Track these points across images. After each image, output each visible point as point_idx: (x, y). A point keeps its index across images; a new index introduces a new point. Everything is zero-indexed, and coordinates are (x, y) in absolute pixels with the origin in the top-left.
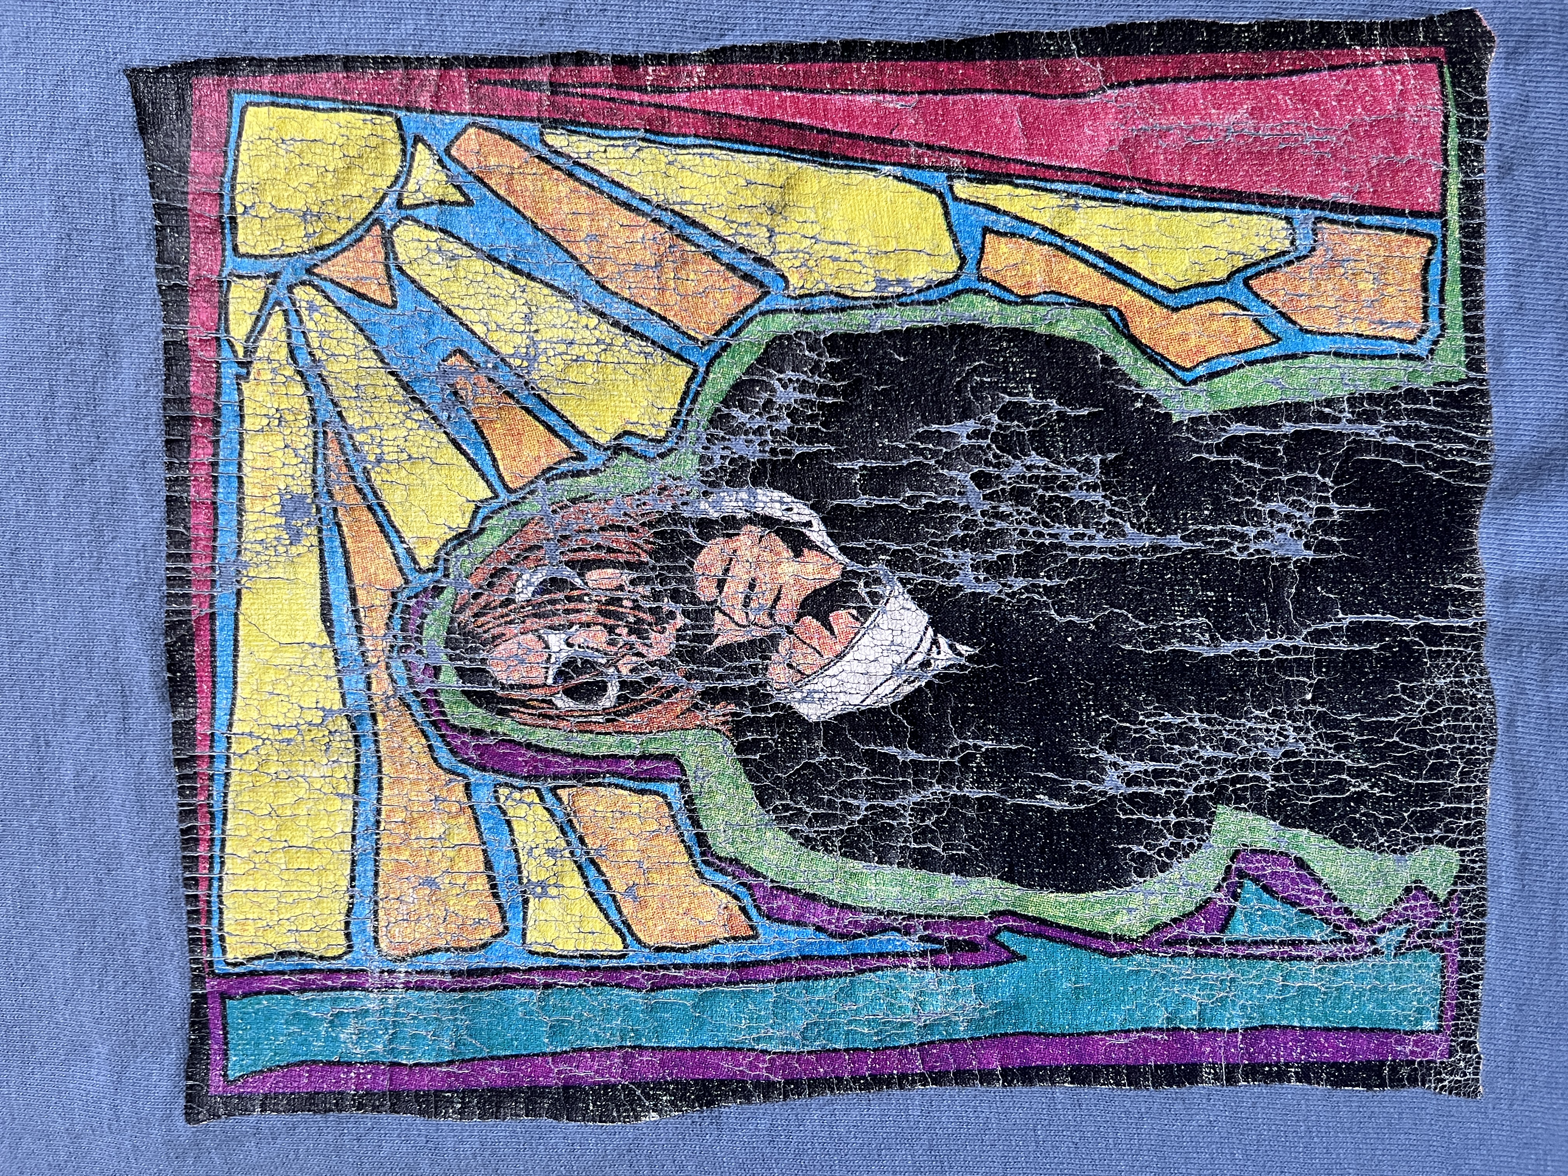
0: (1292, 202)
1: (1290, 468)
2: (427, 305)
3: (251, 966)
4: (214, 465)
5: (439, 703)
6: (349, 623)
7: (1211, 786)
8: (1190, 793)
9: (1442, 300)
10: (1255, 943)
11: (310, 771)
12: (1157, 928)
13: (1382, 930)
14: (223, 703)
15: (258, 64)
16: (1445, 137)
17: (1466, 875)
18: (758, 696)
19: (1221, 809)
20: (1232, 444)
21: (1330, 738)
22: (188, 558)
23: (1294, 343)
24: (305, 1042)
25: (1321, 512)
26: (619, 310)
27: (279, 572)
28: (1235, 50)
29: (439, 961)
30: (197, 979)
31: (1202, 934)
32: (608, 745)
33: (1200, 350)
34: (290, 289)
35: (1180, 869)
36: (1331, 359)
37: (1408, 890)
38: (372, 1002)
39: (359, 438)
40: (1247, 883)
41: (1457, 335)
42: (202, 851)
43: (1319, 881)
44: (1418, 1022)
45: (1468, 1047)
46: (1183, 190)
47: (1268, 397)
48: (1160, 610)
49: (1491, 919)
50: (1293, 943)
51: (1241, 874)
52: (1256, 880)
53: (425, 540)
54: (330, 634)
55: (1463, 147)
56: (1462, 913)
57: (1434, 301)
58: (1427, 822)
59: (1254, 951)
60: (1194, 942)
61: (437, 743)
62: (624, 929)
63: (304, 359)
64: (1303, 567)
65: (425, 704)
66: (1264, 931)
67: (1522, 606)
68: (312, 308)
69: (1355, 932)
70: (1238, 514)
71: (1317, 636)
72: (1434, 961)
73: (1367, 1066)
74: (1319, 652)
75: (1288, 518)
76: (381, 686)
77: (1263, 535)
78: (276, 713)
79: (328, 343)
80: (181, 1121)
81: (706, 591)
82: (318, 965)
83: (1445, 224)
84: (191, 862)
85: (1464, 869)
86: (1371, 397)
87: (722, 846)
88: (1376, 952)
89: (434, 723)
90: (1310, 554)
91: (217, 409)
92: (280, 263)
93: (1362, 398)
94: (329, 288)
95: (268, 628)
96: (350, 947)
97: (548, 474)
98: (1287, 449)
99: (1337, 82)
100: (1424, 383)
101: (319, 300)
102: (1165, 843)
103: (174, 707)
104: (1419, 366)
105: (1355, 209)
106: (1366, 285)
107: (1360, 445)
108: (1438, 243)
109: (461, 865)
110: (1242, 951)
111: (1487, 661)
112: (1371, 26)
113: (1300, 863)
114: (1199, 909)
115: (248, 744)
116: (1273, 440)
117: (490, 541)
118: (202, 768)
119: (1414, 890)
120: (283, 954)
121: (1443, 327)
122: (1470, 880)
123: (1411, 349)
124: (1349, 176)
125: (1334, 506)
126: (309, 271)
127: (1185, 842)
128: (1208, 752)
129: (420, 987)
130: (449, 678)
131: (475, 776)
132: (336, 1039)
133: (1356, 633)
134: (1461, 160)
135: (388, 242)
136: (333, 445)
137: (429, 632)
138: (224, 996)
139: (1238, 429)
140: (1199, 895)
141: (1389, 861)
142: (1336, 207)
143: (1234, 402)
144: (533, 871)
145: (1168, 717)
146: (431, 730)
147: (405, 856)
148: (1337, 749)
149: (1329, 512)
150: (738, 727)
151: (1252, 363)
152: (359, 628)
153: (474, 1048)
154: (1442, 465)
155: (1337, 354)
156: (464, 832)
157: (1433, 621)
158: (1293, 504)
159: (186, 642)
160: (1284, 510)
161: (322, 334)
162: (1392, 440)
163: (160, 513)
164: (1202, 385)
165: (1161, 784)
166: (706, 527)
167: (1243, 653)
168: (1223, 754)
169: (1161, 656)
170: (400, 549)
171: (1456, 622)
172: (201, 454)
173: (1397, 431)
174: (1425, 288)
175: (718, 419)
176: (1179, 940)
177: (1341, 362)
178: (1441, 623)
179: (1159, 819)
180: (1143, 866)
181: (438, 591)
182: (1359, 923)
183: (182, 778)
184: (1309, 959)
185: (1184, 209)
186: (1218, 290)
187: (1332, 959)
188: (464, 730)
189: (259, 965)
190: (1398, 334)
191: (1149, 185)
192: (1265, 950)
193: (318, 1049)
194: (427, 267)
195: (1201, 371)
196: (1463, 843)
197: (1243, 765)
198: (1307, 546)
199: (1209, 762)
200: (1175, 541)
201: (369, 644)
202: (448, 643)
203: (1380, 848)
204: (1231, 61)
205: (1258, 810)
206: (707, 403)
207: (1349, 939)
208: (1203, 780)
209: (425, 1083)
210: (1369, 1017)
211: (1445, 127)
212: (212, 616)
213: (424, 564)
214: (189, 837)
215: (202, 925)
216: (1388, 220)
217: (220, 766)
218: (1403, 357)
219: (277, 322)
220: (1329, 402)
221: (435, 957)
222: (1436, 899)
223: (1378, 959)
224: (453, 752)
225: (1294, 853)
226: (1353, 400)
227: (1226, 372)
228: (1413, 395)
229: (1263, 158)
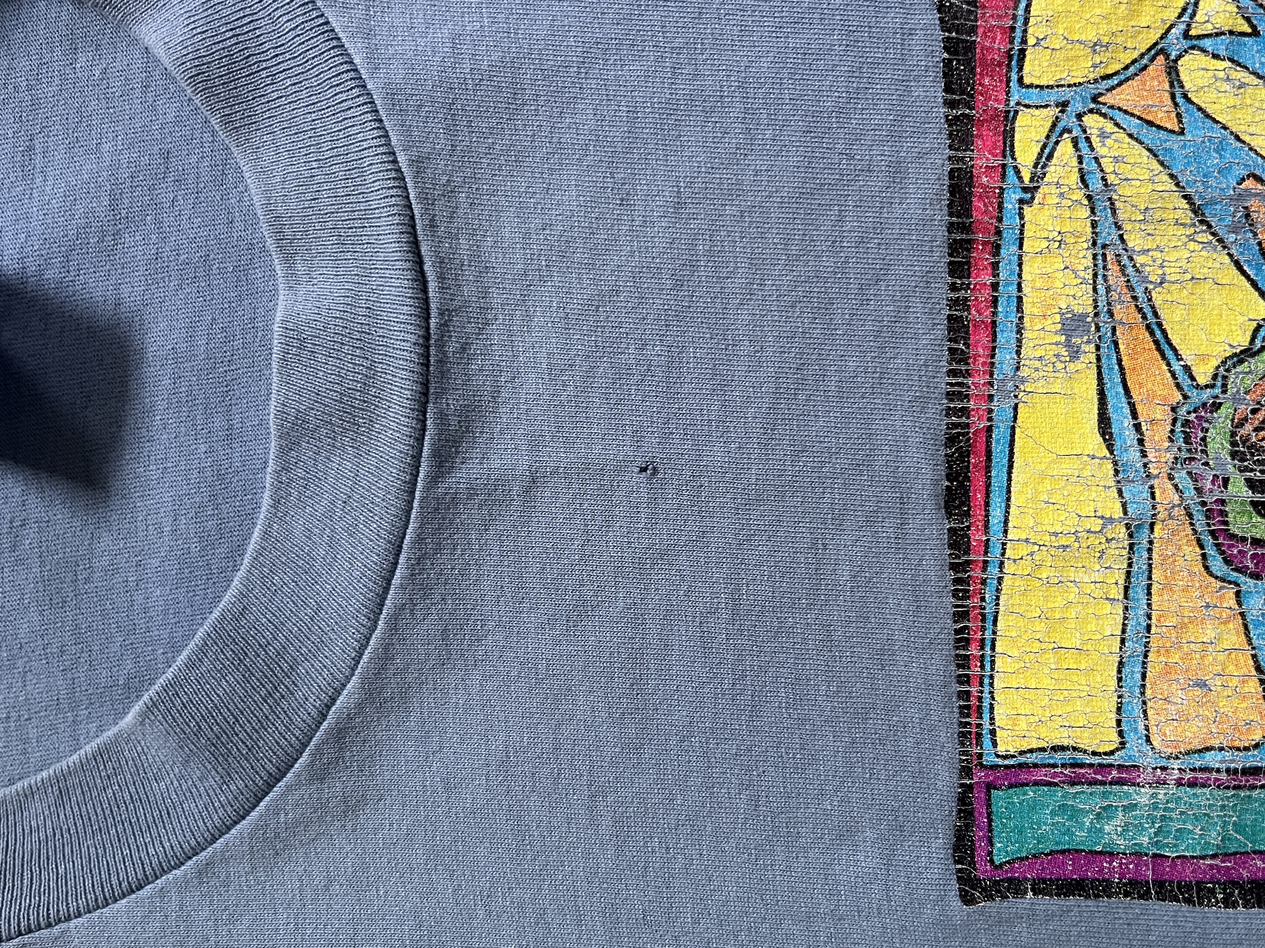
2: (1218, 133)
3: (1022, 759)
4: (995, 286)
5: (1223, 513)
6: (1131, 436)
11: (1081, 576)
14: (995, 511)
22: (968, 374)
24: (1068, 832)
27: (1057, 388)
29: (1212, 759)
30: (966, 771)
34: (1079, 116)
38: (1143, 796)
39: (1140, 259)
42: (973, 650)
53: (1203, 358)
54: (1110, 448)
61: (1211, 551)
63: (1096, 185)
65: (1209, 514)
68: (1103, 135)
76: (1165, 496)
78: (1052, 521)
79: (1122, 169)
80: (957, 903)
82: (1089, 760)
84: (963, 662)
89: (1213, 533)
91: (999, 233)
92: (1066, 94)
94: (1119, 117)
95: (1044, 440)
96: (1123, 744)
101: (1109, 127)
103: (949, 515)
109: (1231, 668)
115: (1024, 550)
118: (977, 573)
120: (1055, 749)
126: (1095, 99)
129: (1192, 784)
130: (1237, 489)
131: (1246, 583)
132: (1101, 830)
135: (1172, 71)
136: (1113, 268)
138: (990, 787)
146: (1208, 540)
147: (1176, 658)
152: (1141, 442)
153: (1239, 843)
156: (1233, 637)
159: (964, 455)
161: (1116, 159)
163: (941, 331)
170: (1177, 367)
172: (982, 274)
181: (1217, 406)
183: (957, 581)
188: (1244, 539)
189: (1031, 759)
193: (1081, 839)
194: (1213, 95)
201: (1151, 456)
209: (1188, 874)
212: (989, 429)
213: (1202, 380)
214: (963, 638)
215: (973, 720)
217: (993, 570)
219: (1065, 149)
221: (1209, 755)
224: (1227, 561)
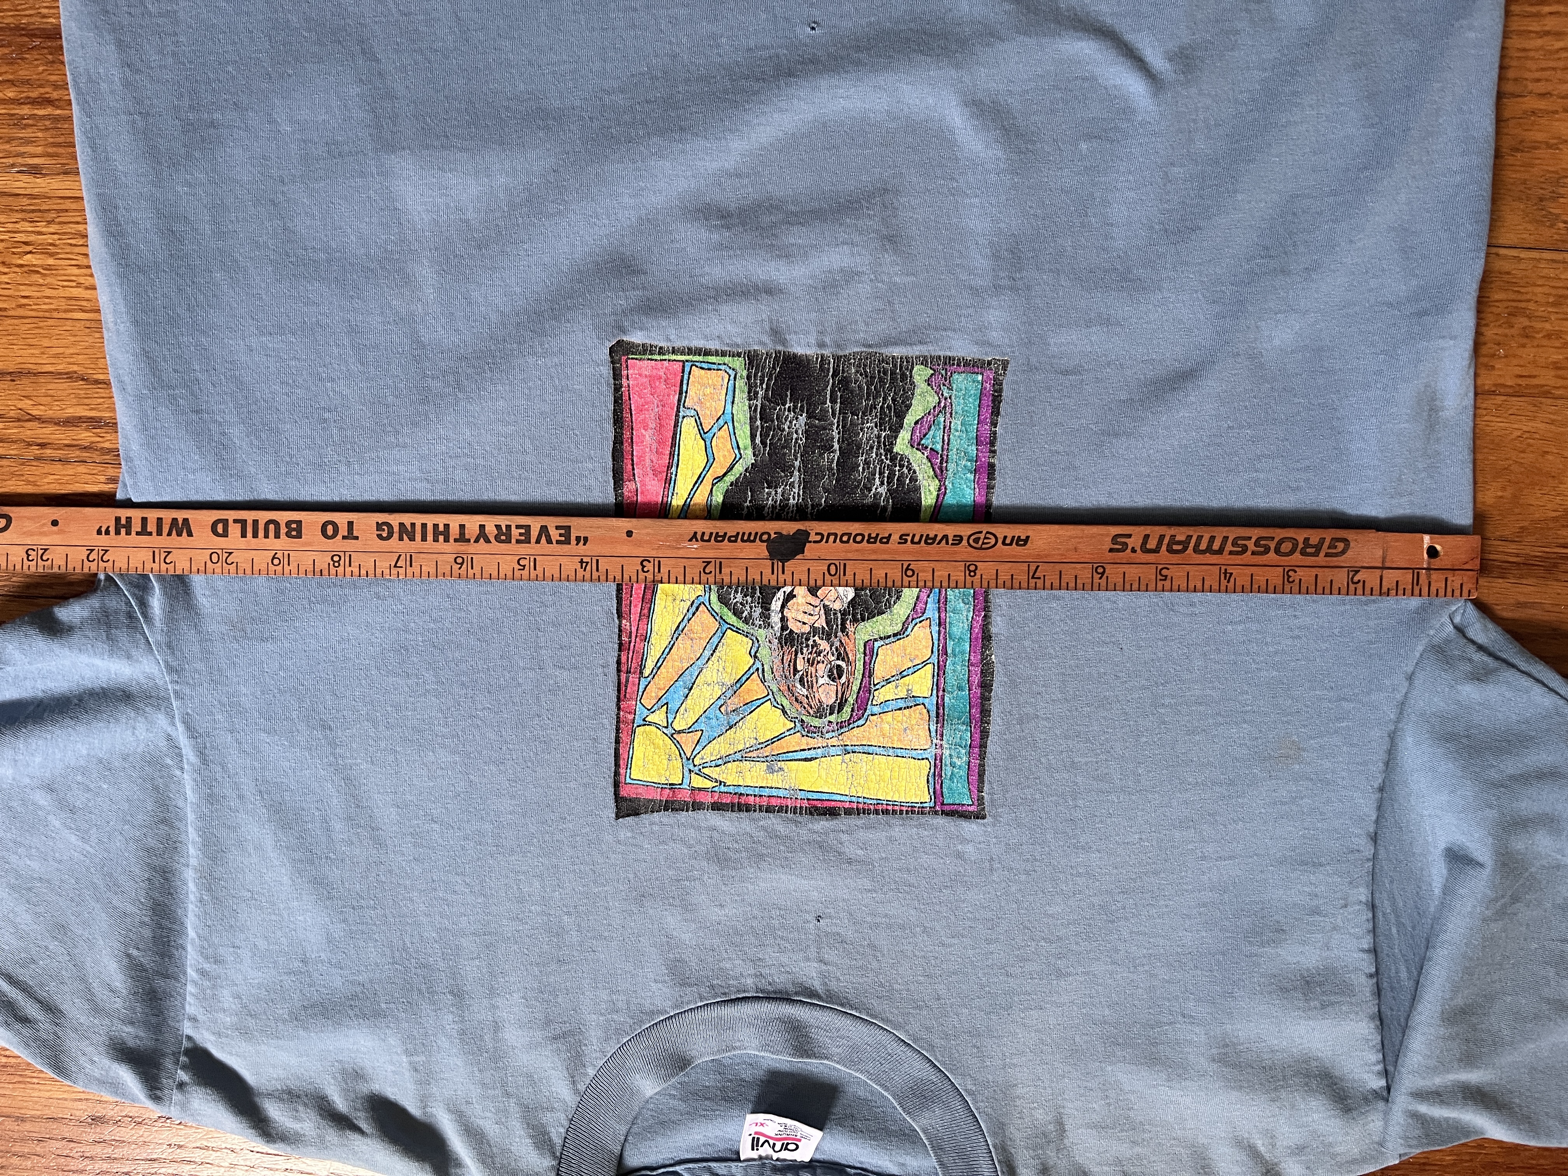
0: (677, 415)
1: (773, 421)
2: (703, 719)
3: (932, 793)
4: (755, 796)
5: (842, 722)
6: (812, 752)
7: (886, 455)
8: (888, 462)
9: (714, 364)
10: (943, 442)
11: (864, 769)
12: (936, 476)
13: (942, 395)
14: (838, 798)
15: (617, 773)
16: (656, 360)
17: (924, 363)
18: (844, 613)
19: (895, 450)
20: (763, 443)
21: (871, 411)
22: (787, 806)
23: (728, 417)
24: (961, 777)
25: (789, 410)
26: (707, 653)
27: (793, 776)
28: (623, 434)
29: (933, 728)
30: (936, 813)
31: (939, 461)
32: (860, 665)
33: (729, 451)
34: (695, 766)
35: (915, 466)
36: (735, 405)
37: (929, 385)
38: (947, 753)
39: (748, 746)
40: (922, 442)
41: (727, 359)
42: (890, 808)
43: (923, 417)
44: (978, 382)
45: (989, 363)
46: (672, 455)
47: (747, 429)
48: (821, 469)
49: (942, 354)
50: (944, 428)
51: (919, 444)
52: (921, 439)
53: (784, 725)
54: (816, 758)
55: (660, 354)
56: (939, 365)
57: (715, 367)
58: (904, 377)
59: (946, 443)
60: (941, 463)
61: (856, 724)
62: (925, 663)
63: (720, 762)
64: (808, 417)
65: (842, 727)
66: (939, 439)
67: (827, 340)
68: (702, 759)
69: (942, 405)
70: (788, 440)
71: (834, 415)
72: (956, 376)
73: (993, 401)
74: (840, 414)
75: (791, 422)
76: (834, 741)
77: (796, 432)
78: (843, 780)
79: (715, 753)
80: (986, 821)
81: (807, 629)
82: (932, 770)
83: (687, 361)
84: (894, 812)
85: (922, 364)
86: (749, 393)
87: (898, 628)
88: (950, 398)
89: (849, 725)
90: (804, 415)
91: (735, 794)
92: (686, 769)
93: (749, 396)
94: (695, 753)
95: (813, 780)
96: (927, 759)
97: (763, 681)
98: (766, 422)
99: (635, 398)
100: (745, 373)
101: (699, 756)
102: (906, 471)
103: (839, 815)
104: (738, 375)
105: (681, 393)
106: (708, 391)
107: (766, 397)
108: (693, 364)
109: (900, 719)
110: (946, 446)
111: (847, 352)
112: (615, 384)
113: (916, 423)
114: (930, 461)
115: (853, 789)
116: (762, 427)
117: (786, 703)
118: (861, 806)
119: (929, 382)
120: (928, 782)
121: (725, 364)
122: (927, 361)
123: (732, 378)
124: (669, 395)
125: (787, 406)
126: (688, 759)
127: (906, 464)
128: (874, 455)
129: (942, 736)
130: (833, 718)
131: (868, 712)
132: (960, 766)
133: (834, 401)
134: (664, 354)
135: (679, 732)
136: (750, 755)
137: (817, 724)
138: (942, 804)
139: (758, 440)
140: (925, 461)
141: (917, 391)
142: (679, 400)
143: (749, 441)
144: (903, 694)
145: (861, 469)
146: (851, 726)
147: (895, 738)
148: (875, 408)
149: (789, 407)
150: (855, 620)
151: (735, 434)
152: (815, 748)
153: (965, 718)
154: (774, 368)
155: (733, 403)
156: (888, 717)
157: (831, 374)
158: (786, 420)
159: (816, 809)
160: (788, 423)
161: (712, 754)
162: (764, 386)
163: (771, 815)
164: (742, 452)
165: (884, 473)
166: (784, 628)
167: (838, 441)
168: (875, 450)
169: (838, 470)
170: (787, 734)
171: (831, 366)
172: (751, 800)
173: (761, 384)
174: (709, 369)
175: (746, 621)
176: (941, 469)
177: (736, 402)
178: (831, 370)
179: (897, 473)
180: (914, 479)
181: (802, 721)
182: (939, 403)
183: (864, 813)
184: (950, 422)
185: (678, 455)
186: (708, 443)
187: (951, 414)
188: (852, 715)
189: (931, 791)
190: (726, 380)
191: (669, 467)
192: (946, 438)
193: (963, 773)
194: (689, 719)
195: (736, 451)
196: (913, 364)
197: (879, 442)
198: (801, 415)
199: (877, 455)
200: (797, 464)
201: (820, 745)
202: (820, 718)
203: (913, 394)
204: (626, 435)
205: (896, 437)
206: (741, 625)
207: (945, 407)
208: (883, 457)
209: (977, 736)
210: (975, 400)
211: (652, 360)
212: (808, 799)
213: (793, 725)
214: (886, 812)
215: (916, 809)
216: (685, 382)
217: (861, 800)
218: (735, 380)
219: (706, 771)
220: (750, 408)
221: (932, 729)
222: (932, 375)
223: (953, 398)
224: (859, 719)
225: (913, 425)
226: (750, 400)
227: (737, 443)
228: (749, 377)
229: (661, 426)
